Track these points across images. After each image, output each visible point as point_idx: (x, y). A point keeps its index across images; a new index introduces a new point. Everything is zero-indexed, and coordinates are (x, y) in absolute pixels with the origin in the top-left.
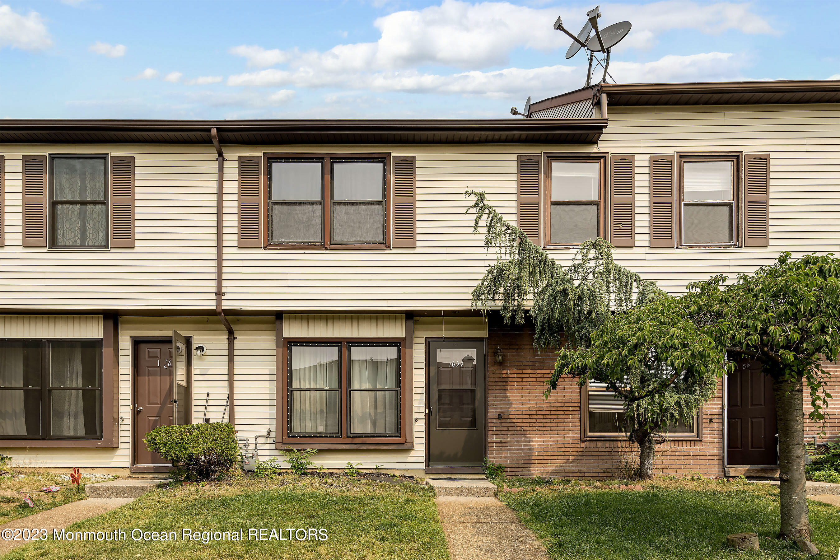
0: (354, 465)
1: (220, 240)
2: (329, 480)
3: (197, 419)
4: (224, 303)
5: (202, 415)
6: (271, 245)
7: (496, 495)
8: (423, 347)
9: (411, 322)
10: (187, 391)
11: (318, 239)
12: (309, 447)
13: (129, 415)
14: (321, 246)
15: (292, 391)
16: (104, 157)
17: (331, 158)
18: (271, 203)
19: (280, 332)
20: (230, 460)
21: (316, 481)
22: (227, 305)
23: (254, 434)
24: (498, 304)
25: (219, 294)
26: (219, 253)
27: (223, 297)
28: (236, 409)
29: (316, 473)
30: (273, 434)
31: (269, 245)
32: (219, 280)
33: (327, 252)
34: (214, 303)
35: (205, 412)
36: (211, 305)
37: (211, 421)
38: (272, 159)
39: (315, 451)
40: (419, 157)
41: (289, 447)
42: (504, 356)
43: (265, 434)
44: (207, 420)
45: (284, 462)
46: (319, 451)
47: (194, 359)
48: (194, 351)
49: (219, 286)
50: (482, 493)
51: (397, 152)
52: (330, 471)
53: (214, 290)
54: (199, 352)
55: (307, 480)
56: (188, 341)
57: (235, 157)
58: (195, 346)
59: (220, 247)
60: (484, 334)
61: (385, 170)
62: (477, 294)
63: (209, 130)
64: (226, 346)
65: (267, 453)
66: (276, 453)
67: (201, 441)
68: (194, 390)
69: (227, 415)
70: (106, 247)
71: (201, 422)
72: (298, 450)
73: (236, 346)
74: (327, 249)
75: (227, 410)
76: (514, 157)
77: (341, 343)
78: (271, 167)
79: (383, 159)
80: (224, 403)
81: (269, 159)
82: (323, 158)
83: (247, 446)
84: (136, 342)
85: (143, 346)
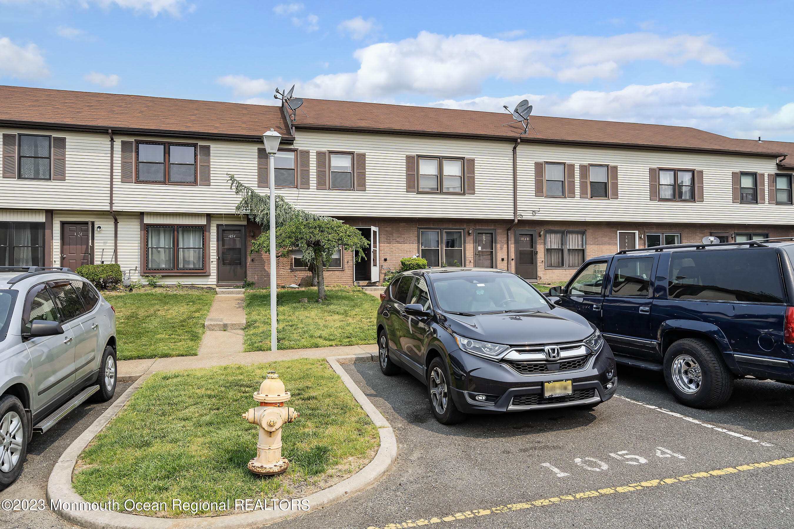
0: (180, 282)
1: (112, 178)
2: (168, 289)
3: (97, 262)
4: (114, 208)
5: (100, 259)
6: (138, 181)
7: (244, 294)
8: (215, 228)
9: (209, 219)
10: (93, 248)
11: (162, 180)
12: (157, 275)
13: (59, 260)
14: (164, 183)
15: (148, 248)
16: (50, 137)
17: (170, 144)
18: (138, 162)
19: (142, 220)
20: (119, 280)
21: (161, 289)
22: (115, 208)
23: (129, 269)
24: (248, 212)
25: (111, 203)
26: (112, 184)
27: (113, 205)
28: (118, 257)
29: (161, 286)
30: (138, 269)
31: (137, 182)
32: (111, 197)
33: (167, 186)
34: (109, 208)
35: (102, 258)
36: (108, 208)
37: (105, 263)
38: (138, 143)
39: (160, 276)
40: (211, 146)
41: (147, 275)
42: (254, 233)
43: (135, 269)
44: (103, 262)
45: (145, 282)
46: (163, 276)
47: (95, 232)
48: (95, 229)
49: (111, 200)
50: (238, 293)
51: (201, 143)
52: (168, 286)
53: (109, 201)
54: (98, 229)
55: (157, 289)
56: (93, 223)
57: (120, 140)
58: (96, 226)
59: (112, 182)
60: (245, 223)
61: (195, 150)
62: (238, 207)
63: (107, 131)
64: (113, 226)
65: (137, 277)
66: (141, 277)
67: (105, 272)
68: (95, 247)
69: (114, 259)
70: (50, 179)
71: (100, 263)
72: (152, 276)
73: (119, 226)
74: (167, 184)
75: (114, 257)
76: (256, 148)
77: (174, 226)
78: (138, 145)
79: (195, 146)
80: (112, 254)
81: (137, 142)
82: (165, 144)
83: (125, 274)
84: (63, 224)
85: (66, 225)
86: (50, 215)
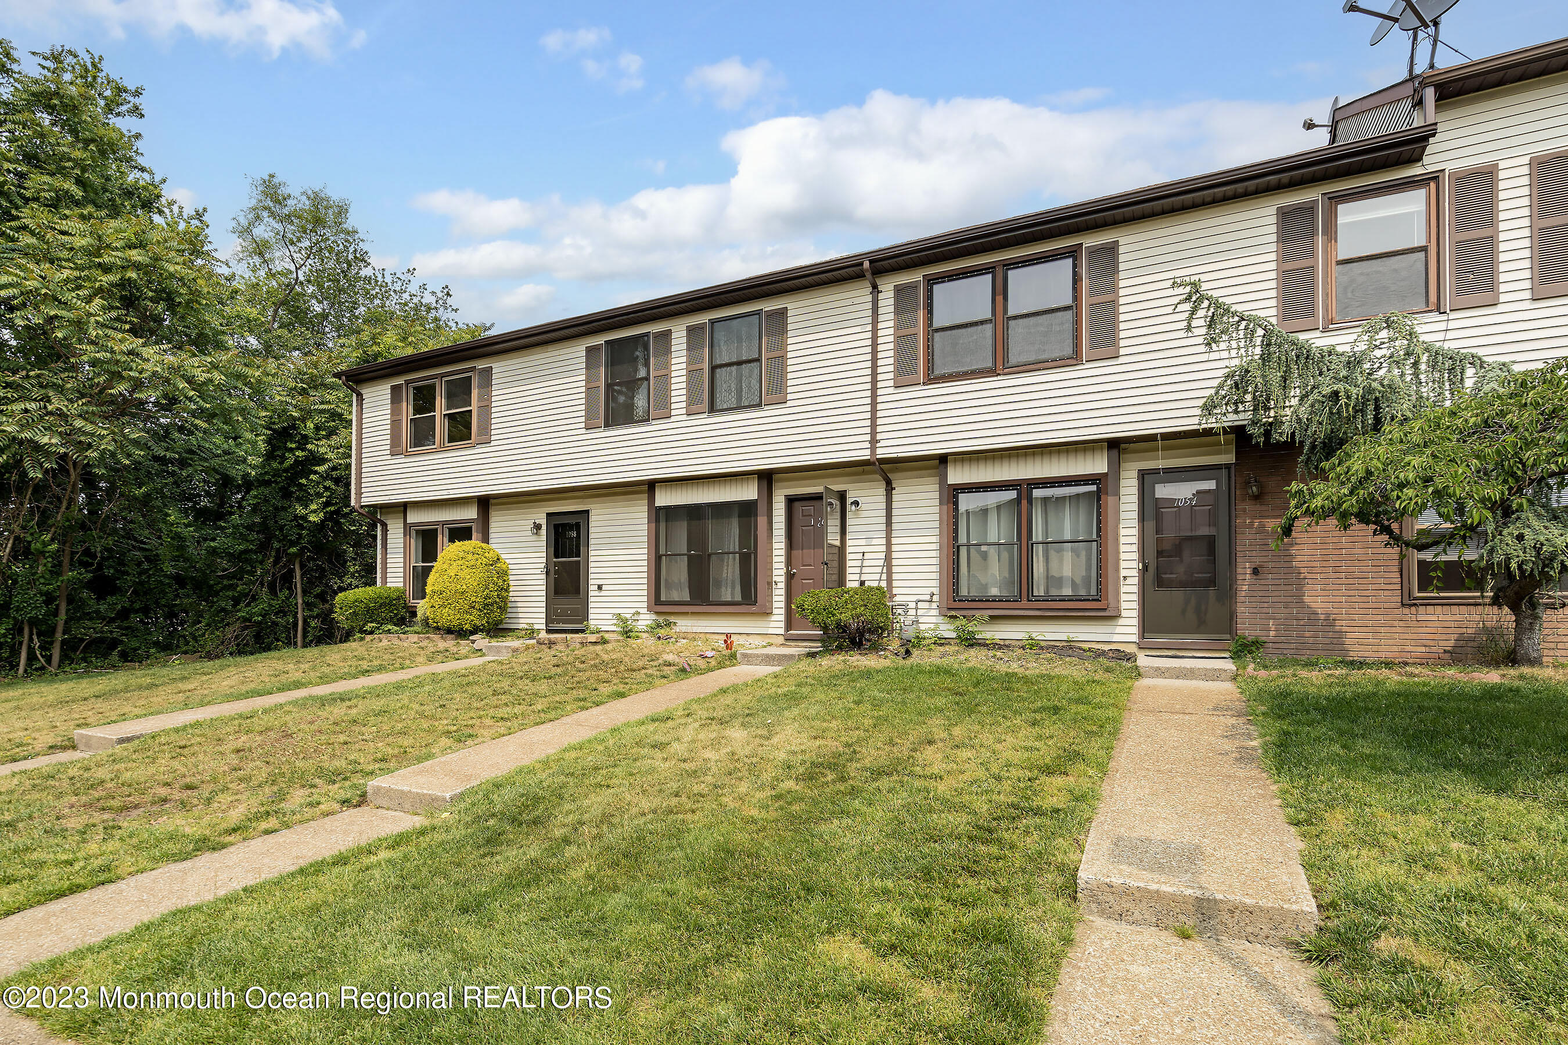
0: (1034, 636)
1: (874, 382)
3: (852, 581)
4: (879, 451)
5: (857, 577)
6: (932, 379)
7: (1234, 679)
8: (1135, 482)
9: (1115, 452)
10: (842, 550)
11: (989, 364)
12: (978, 614)
13: (783, 579)
14: (992, 372)
15: (958, 547)
16: (758, 313)
17: (1004, 266)
18: (932, 331)
19: (943, 477)
20: (886, 628)
21: (983, 654)
22: (882, 453)
23: (915, 598)
24: (1243, 418)
25: (874, 442)
26: (874, 396)
27: (878, 445)
28: (895, 569)
29: (985, 645)
30: (936, 598)
31: (930, 380)
32: (874, 426)
33: (999, 378)
34: (868, 452)
35: (861, 573)
36: (865, 454)
37: (867, 584)
38: (932, 281)
39: (986, 618)
40: (1122, 241)
41: (953, 613)
42: (1261, 486)
43: (928, 598)
44: (862, 583)
45: (948, 631)
46: (992, 617)
47: (849, 515)
48: (848, 506)
49: (874, 433)
50: (1214, 675)
51: (1090, 241)
52: (1007, 643)
53: (868, 437)
54: (853, 507)
55: (975, 652)
56: (842, 496)
57: (891, 287)
58: (849, 501)
59: (874, 389)
60: (1230, 458)
61: (1075, 266)
62: (1209, 408)
63: (861, 264)
64: (883, 499)
65: (929, 620)
66: (940, 619)
67: (850, 606)
68: (849, 550)
69: (884, 577)
70: (759, 405)
71: (856, 584)
72: (964, 617)
73: (895, 498)
74: (999, 374)
75: (885, 571)
76: (1273, 210)
77: (1020, 485)
78: (932, 288)
79: (1073, 253)
80: (881, 562)
81: (929, 281)
82: (994, 267)
83: (906, 612)
84: (791, 501)
85: (797, 504)
86: (765, 483)
